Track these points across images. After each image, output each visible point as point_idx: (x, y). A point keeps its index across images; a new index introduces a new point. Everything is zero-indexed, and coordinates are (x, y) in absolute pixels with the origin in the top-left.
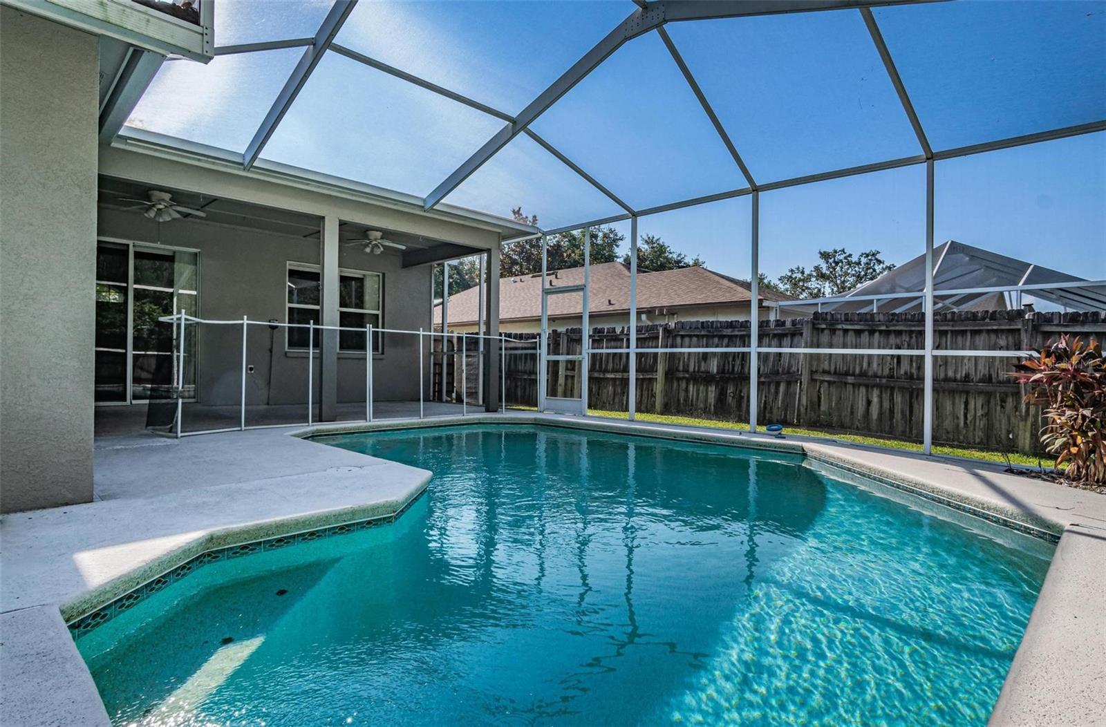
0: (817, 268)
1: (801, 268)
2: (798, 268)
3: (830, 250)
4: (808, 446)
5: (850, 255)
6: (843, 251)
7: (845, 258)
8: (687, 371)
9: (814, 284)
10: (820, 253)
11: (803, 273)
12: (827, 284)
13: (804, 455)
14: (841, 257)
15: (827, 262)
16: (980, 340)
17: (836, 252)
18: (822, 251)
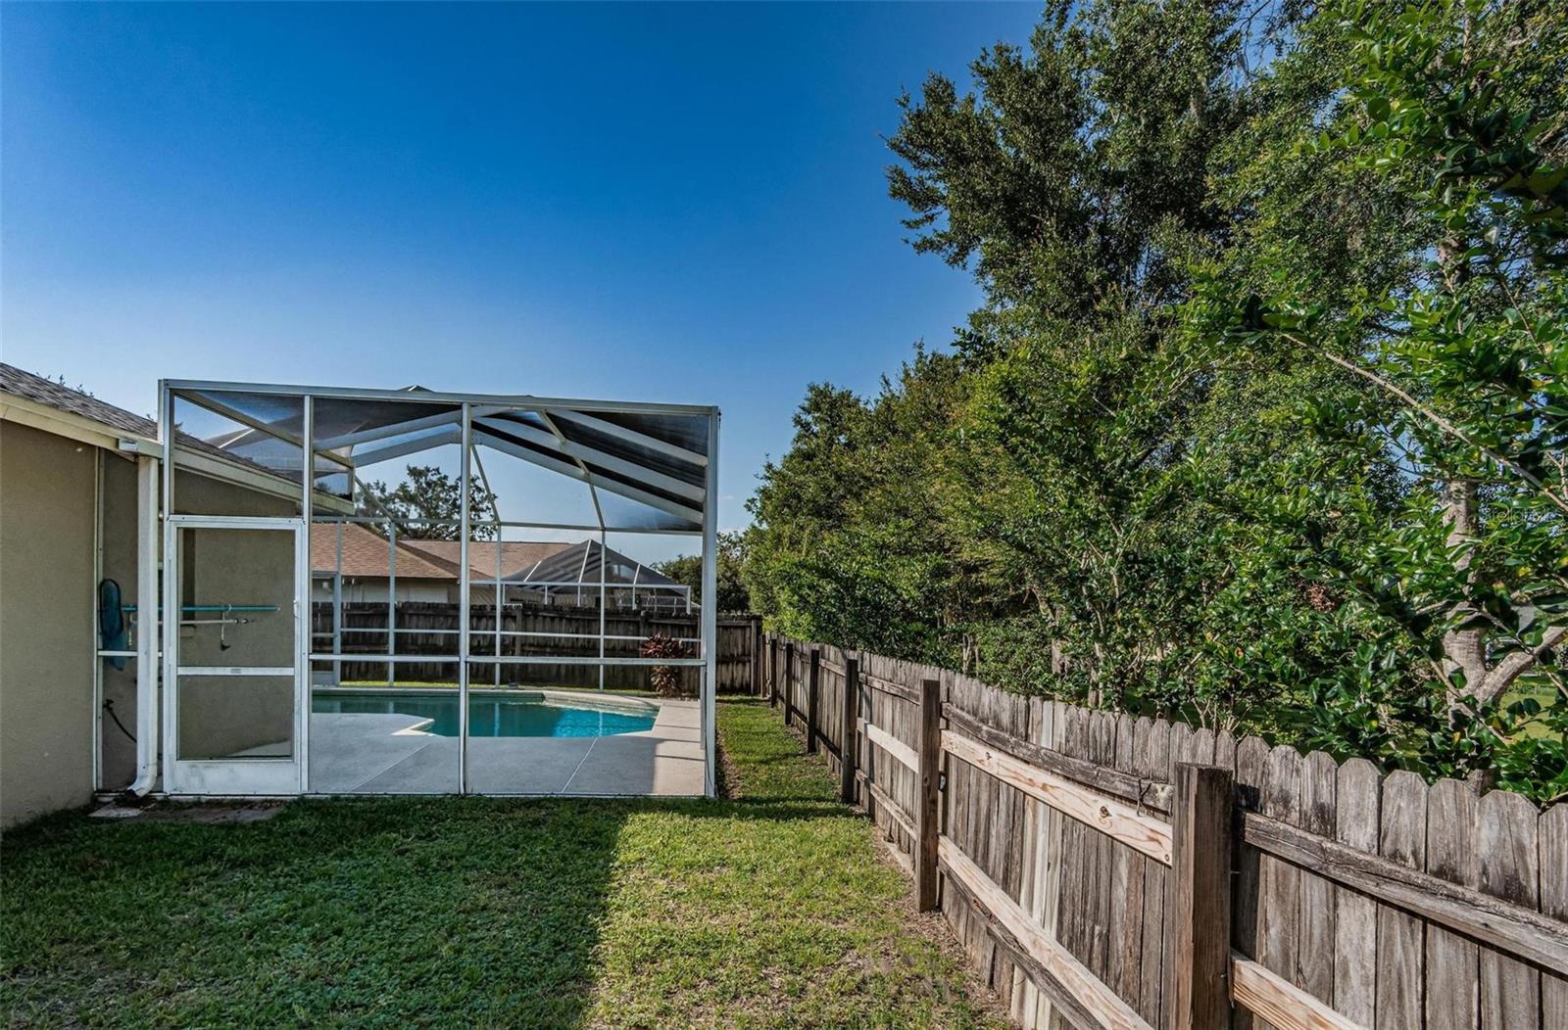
0: (403, 487)
1: (381, 484)
2: (378, 483)
3: (421, 467)
4: (545, 692)
5: (446, 477)
6: (437, 470)
7: (439, 479)
8: (416, 644)
9: (399, 506)
10: (409, 468)
11: (383, 490)
12: (413, 507)
13: (543, 697)
14: (435, 478)
15: (417, 482)
16: (621, 627)
17: (428, 470)
18: (411, 466)
